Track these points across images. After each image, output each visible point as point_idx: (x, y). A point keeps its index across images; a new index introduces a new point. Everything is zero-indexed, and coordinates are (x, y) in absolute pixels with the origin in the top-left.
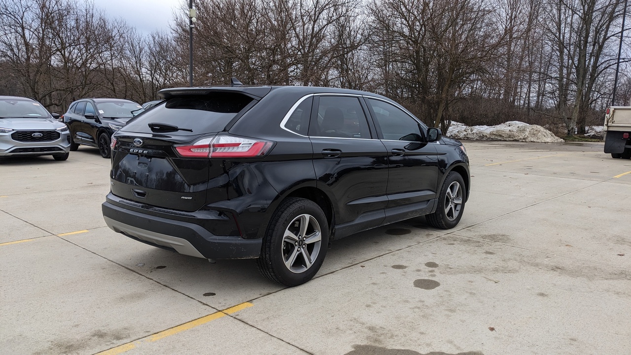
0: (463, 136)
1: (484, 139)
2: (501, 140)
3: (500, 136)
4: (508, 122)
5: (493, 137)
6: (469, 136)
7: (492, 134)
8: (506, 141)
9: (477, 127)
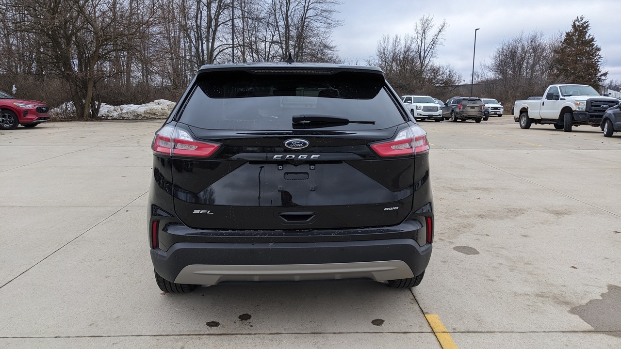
0: (118, 116)
1: (140, 118)
2: (155, 119)
3: (155, 114)
4: (156, 101)
5: (148, 116)
6: (123, 116)
7: (146, 113)
8: (160, 119)
9: (125, 106)
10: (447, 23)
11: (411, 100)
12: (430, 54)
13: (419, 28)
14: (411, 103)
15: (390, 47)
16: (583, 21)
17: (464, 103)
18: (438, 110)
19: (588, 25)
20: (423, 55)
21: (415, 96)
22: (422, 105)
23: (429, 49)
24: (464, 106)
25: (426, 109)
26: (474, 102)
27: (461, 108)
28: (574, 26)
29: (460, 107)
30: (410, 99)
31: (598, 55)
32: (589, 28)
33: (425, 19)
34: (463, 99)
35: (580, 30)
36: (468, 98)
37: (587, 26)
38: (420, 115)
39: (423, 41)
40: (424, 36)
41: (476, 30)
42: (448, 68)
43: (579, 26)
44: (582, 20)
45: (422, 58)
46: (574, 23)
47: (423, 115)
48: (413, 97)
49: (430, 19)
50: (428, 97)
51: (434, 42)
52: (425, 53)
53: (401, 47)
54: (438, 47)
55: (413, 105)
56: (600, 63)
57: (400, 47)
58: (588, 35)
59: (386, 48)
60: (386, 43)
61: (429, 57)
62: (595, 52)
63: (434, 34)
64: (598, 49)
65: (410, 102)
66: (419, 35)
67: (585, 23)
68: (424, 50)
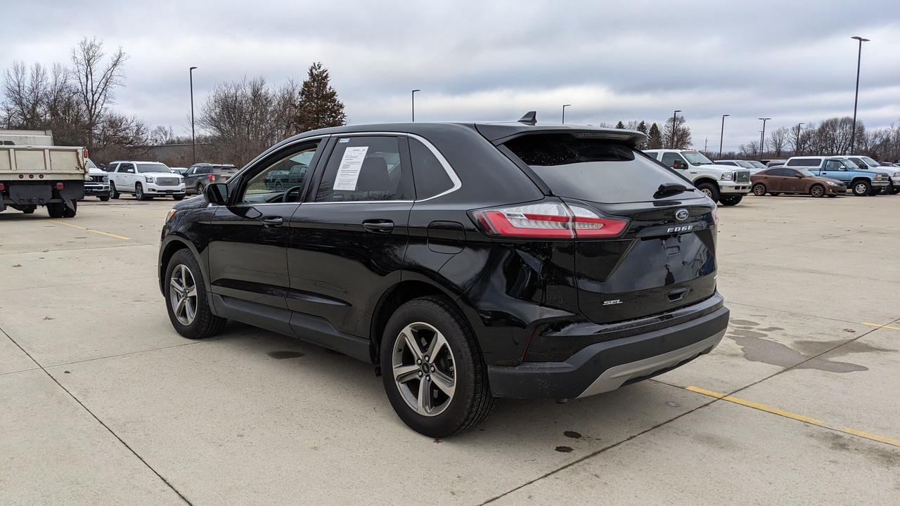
10: (124, 53)
11: (133, 168)
12: (102, 97)
13: (80, 57)
14: (134, 172)
15: (27, 83)
16: (321, 70)
17: (217, 172)
18: (179, 183)
19: (327, 74)
20: (91, 98)
21: (138, 163)
22: (155, 175)
23: (100, 90)
24: (217, 177)
25: (162, 182)
26: (230, 171)
27: (214, 179)
28: (311, 74)
29: (211, 178)
30: (131, 166)
31: (342, 113)
32: (328, 79)
33: (88, 43)
34: (214, 167)
35: (318, 80)
36: (220, 165)
37: (326, 77)
38: (154, 190)
39: (89, 77)
40: (89, 70)
41: (191, 69)
42: (135, 120)
43: (317, 76)
44: (319, 68)
45: (90, 103)
46: (311, 70)
47: (159, 191)
48: (135, 163)
49: (97, 43)
50: (158, 163)
51: (107, 81)
52: (93, 95)
53: (49, 82)
54: (113, 89)
55: (140, 177)
56: (344, 123)
57: (45, 83)
58: (328, 87)
59: (21, 84)
60: (20, 75)
61: (101, 103)
62: (338, 110)
63: (105, 68)
64: (341, 106)
65: (132, 170)
66: (81, 67)
67: (324, 72)
68: (92, 91)
